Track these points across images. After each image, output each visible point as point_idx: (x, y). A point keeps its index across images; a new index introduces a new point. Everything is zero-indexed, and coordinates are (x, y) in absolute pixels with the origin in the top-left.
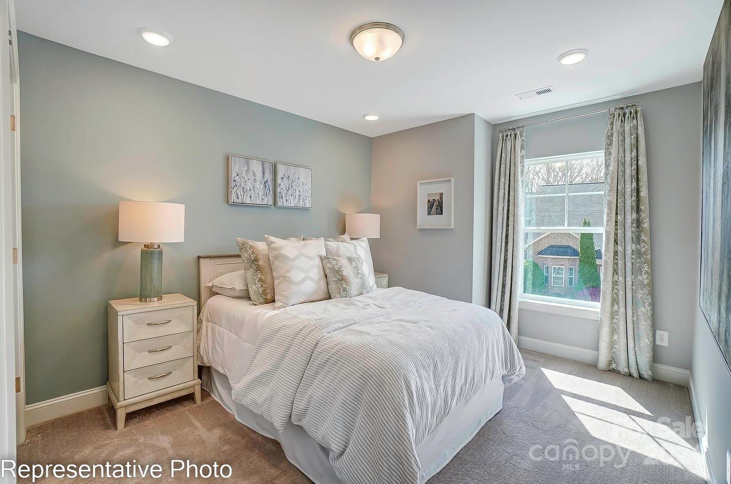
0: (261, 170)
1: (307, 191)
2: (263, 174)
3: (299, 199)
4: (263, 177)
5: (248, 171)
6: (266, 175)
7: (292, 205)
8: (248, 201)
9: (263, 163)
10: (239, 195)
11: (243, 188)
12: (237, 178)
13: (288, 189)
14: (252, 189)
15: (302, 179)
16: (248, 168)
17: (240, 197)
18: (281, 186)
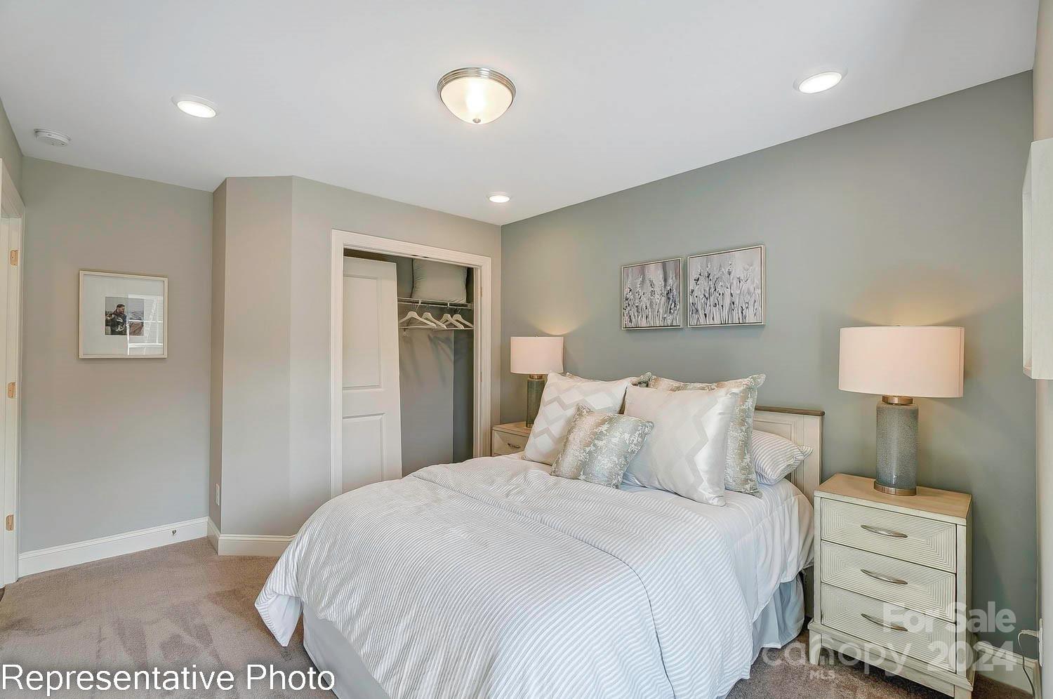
0: (661, 276)
1: (749, 293)
2: (665, 280)
3: (731, 310)
4: (665, 285)
5: (643, 282)
6: (670, 281)
7: (717, 321)
8: (643, 323)
9: (664, 265)
10: (632, 317)
11: (637, 307)
12: (630, 296)
13: (707, 296)
14: (648, 306)
15: (738, 271)
16: (644, 279)
17: (633, 320)
18: (695, 294)
